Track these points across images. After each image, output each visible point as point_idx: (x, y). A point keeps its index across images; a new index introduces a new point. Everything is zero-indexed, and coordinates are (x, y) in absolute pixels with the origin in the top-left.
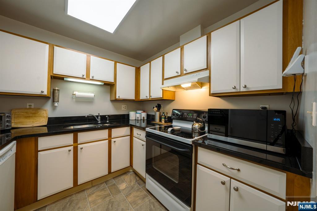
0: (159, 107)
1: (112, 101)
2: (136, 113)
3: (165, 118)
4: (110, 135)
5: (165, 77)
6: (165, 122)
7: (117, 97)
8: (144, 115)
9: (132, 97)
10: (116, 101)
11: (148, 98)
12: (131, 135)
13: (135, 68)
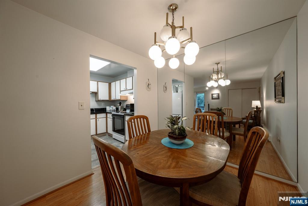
0: (120, 104)
1: (96, 101)
2: (110, 107)
3: (123, 109)
4: (96, 117)
5: (121, 90)
6: (123, 111)
7: (99, 99)
8: (114, 108)
9: (107, 99)
10: (98, 101)
11: (115, 99)
12: (107, 117)
13: (108, 83)
